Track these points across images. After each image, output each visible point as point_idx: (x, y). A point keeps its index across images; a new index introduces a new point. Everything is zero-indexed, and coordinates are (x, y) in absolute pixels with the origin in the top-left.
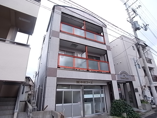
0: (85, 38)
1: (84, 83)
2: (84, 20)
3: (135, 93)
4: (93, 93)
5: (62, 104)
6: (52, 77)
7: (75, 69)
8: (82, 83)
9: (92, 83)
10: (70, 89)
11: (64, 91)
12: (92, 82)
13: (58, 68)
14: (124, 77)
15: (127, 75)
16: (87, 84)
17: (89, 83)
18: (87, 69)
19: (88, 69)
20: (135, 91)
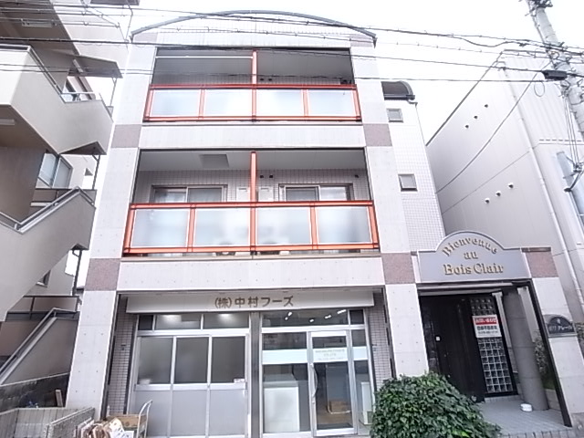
0: (252, 120)
1: (250, 303)
2: (254, 44)
3: (550, 340)
4: (309, 343)
5: (169, 385)
6: (100, 290)
7: (214, 254)
8: (240, 304)
9: (289, 302)
10: (199, 328)
11: (178, 339)
12: (290, 299)
13: (125, 259)
14: (470, 264)
15: (495, 252)
16: (264, 306)
17: (274, 301)
18: (251, 247)
19: (255, 247)
20: (547, 330)
